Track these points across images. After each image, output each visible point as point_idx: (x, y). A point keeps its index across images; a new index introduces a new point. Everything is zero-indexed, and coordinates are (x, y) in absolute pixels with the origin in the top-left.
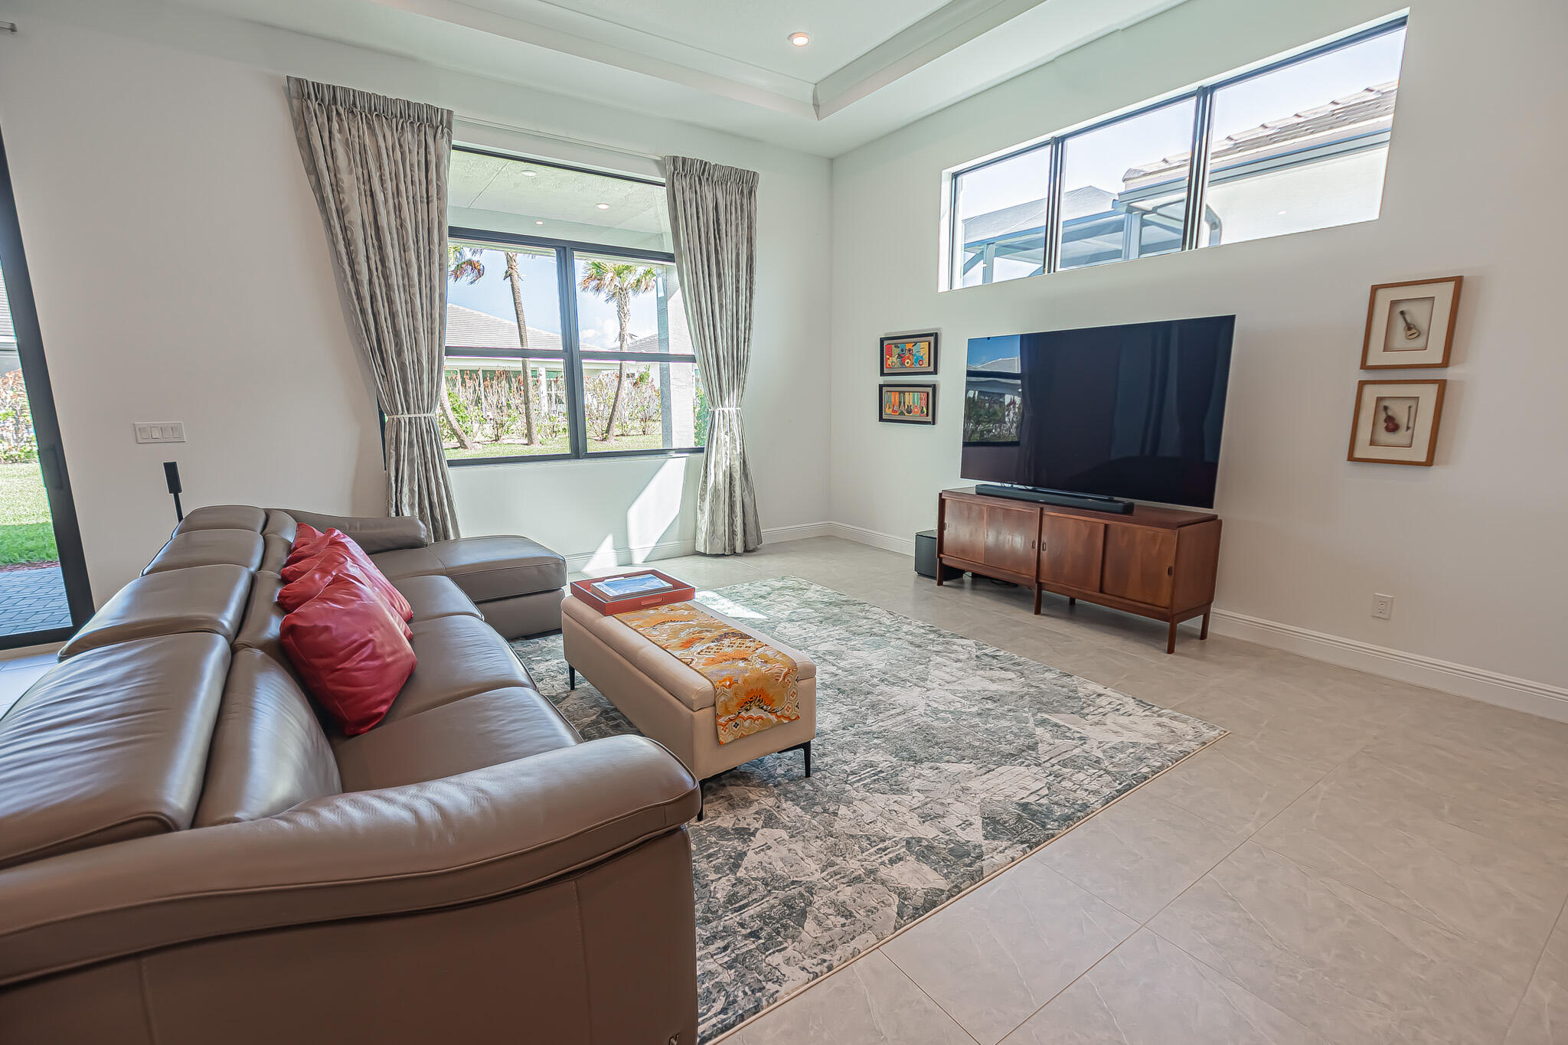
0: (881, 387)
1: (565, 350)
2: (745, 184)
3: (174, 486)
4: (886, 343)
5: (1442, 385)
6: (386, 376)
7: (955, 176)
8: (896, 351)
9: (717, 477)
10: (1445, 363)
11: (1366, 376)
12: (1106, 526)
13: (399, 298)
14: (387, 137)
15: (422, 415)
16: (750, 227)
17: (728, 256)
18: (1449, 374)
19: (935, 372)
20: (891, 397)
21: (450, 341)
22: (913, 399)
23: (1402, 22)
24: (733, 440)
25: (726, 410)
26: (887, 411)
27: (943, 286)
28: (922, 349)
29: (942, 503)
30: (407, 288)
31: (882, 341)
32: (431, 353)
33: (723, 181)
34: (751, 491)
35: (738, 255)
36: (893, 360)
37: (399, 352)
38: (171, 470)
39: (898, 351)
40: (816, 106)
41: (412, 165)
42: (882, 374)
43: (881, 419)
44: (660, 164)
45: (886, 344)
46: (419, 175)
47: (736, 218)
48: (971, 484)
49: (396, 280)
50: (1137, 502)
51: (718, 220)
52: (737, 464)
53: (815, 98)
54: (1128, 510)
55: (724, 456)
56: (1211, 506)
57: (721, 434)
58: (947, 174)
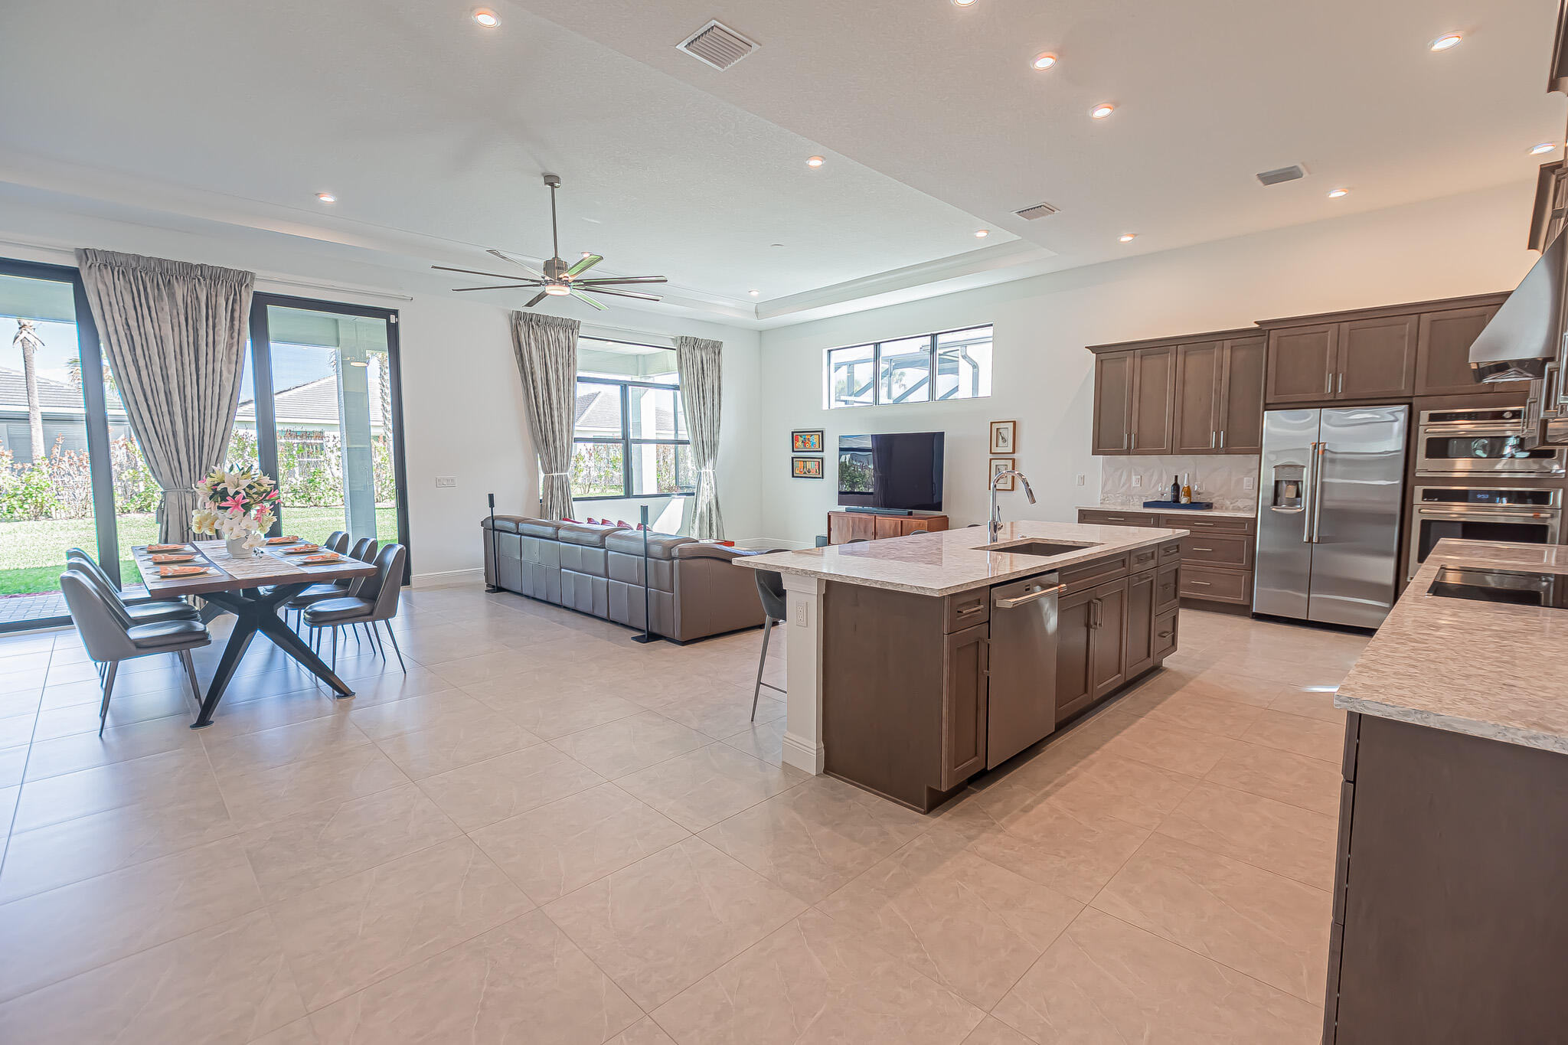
0: (793, 458)
1: (623, 439)
2: (716, 348)
3: (492, 505)
4: (795, 434)
5: (1014, 460)
6: (548, 454)
7: (829, 351)
8: (800, 439)
9: (702, 507)
10: (1014, 452)
11: (992, 456)
12: (902, 521)
13: (556, 413)
14: (552, 334)
15: (563, 474)
16: (719, 371)
17: (708, 386)
18: (1015, 456)
19: (823, 451)
20: (799, 464)
21: (577, 435)
22: (812, 465)
23: (991, 325)
24: (711, 488)
25: (707, 471)
26: (797, 471)
27: (825, 407)
28: (815, 439)
29: (829, 517)
30: (559, 408)
31: (793, 433)
32: (568, 441)
33: (706, 347)
34: (720, 518)
35: (713, 386)
36: (799, 444)
37: (554, 441)
38: (491, 497)
39: (802, 439)
40: (757, 313)
41: (562, 348)
42: (793, 451)
43: (793, 476)
44: (674, 340)
45: (795, 436)
46: (565, 353)
47: (712, 366)
48: (843, 508)
49: (555, 405)
50: (913, 511)
51: (703, 368)
52: (714, 502)
53: (756, 309)
54: (910, 514)
55: (706, 496)
56: (940, 509)
57: (704, 485)
58: (825, 351)
